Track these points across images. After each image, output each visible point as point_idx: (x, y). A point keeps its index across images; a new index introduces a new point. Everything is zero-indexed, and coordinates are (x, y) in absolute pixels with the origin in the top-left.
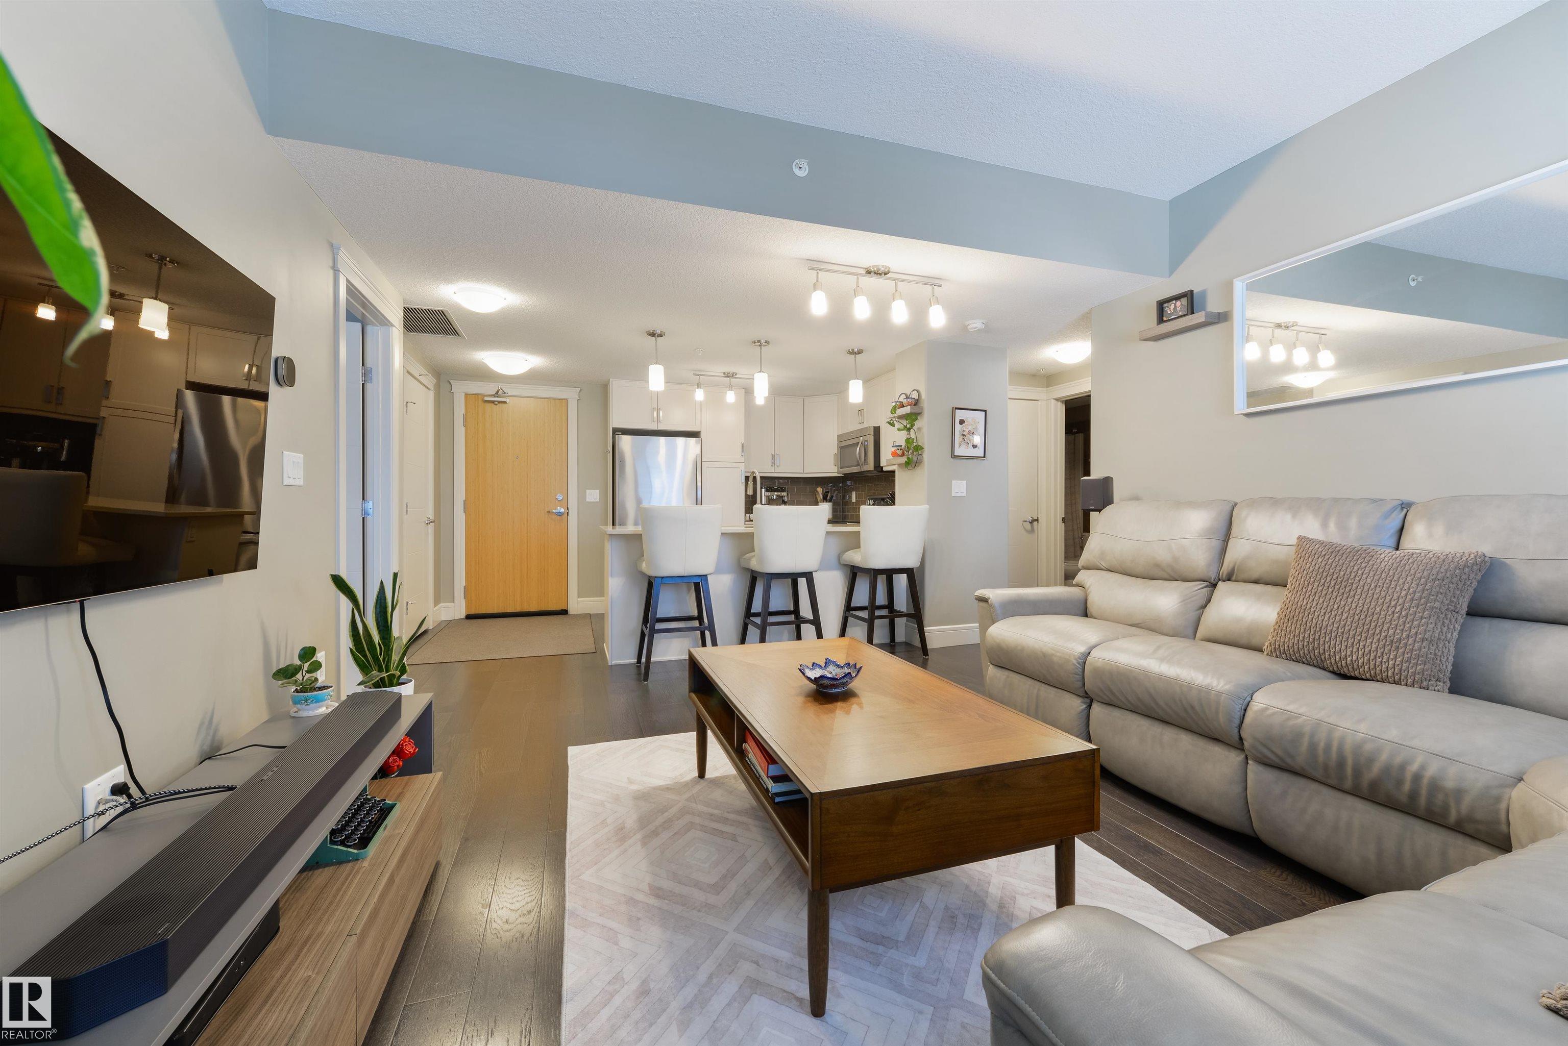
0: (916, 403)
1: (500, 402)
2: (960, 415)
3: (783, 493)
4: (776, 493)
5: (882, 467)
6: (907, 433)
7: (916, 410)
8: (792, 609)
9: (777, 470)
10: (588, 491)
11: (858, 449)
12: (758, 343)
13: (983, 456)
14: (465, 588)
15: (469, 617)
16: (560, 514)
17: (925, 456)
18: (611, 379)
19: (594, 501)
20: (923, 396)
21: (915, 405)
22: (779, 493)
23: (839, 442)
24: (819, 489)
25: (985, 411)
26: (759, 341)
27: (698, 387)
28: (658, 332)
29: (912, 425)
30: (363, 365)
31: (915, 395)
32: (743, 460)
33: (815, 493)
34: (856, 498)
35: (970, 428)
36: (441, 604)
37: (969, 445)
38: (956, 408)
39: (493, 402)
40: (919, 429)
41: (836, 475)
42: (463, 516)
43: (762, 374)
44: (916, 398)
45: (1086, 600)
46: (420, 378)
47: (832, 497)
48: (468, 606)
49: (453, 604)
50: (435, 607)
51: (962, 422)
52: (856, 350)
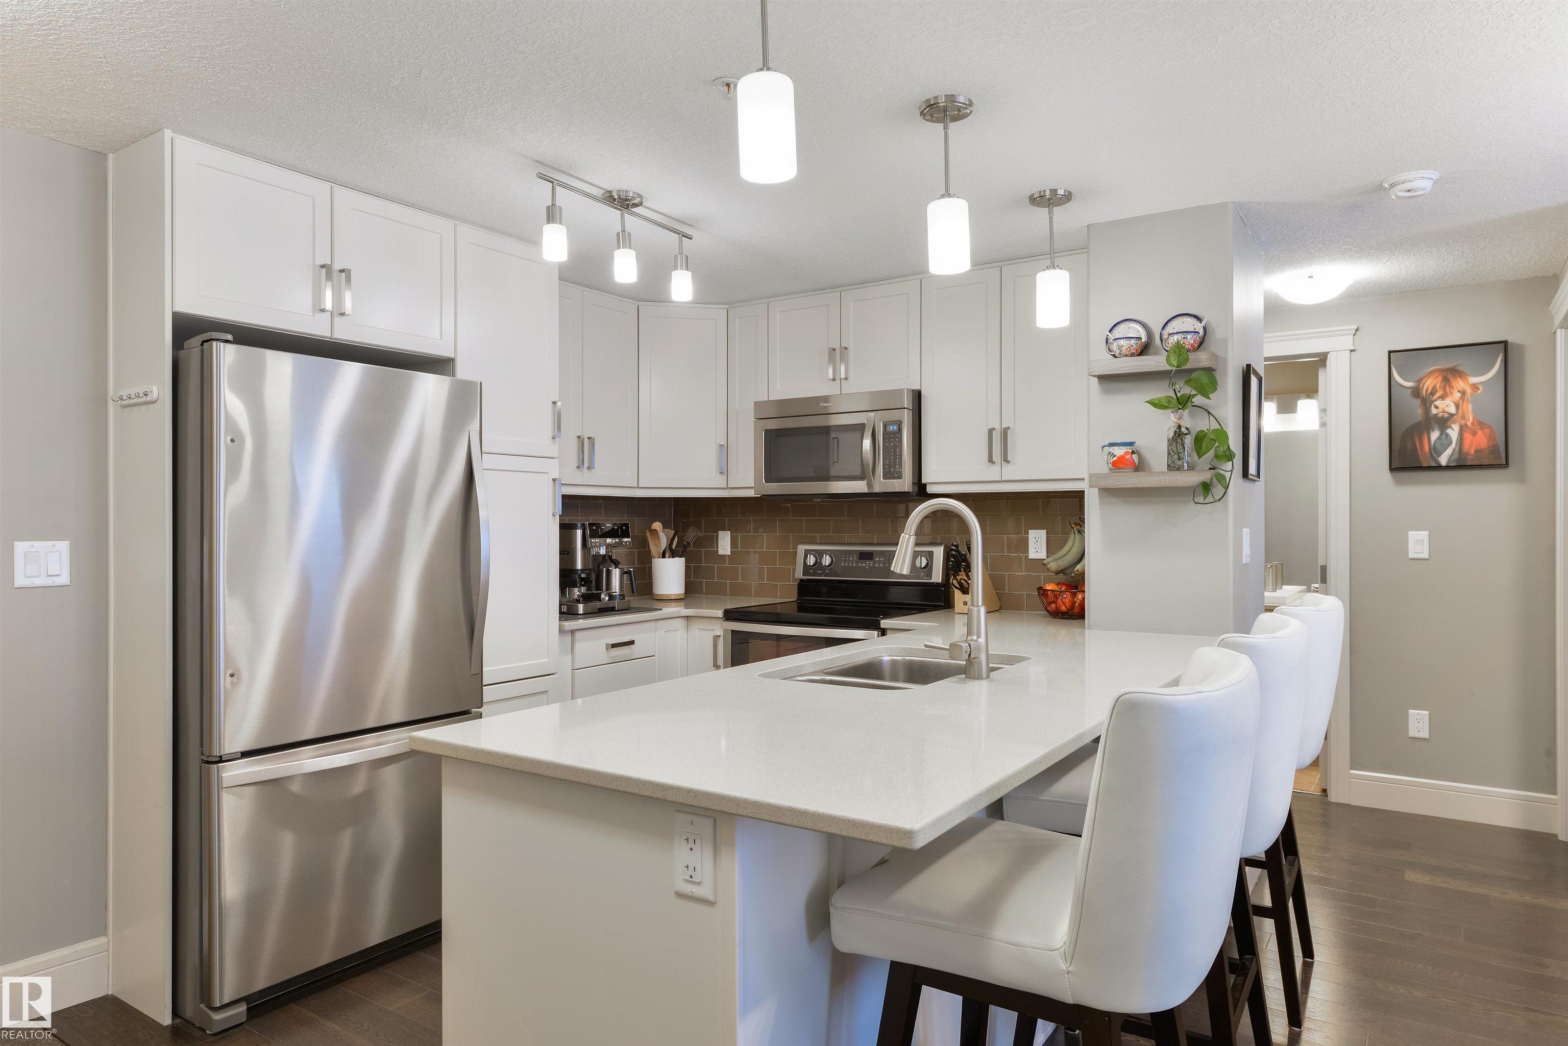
0: (1200, 345)
3: (624, 539)
5: (925, 485)
9: (588, 478)
24: (657, 526)
32: (555, 451)
44: (1201, 333)
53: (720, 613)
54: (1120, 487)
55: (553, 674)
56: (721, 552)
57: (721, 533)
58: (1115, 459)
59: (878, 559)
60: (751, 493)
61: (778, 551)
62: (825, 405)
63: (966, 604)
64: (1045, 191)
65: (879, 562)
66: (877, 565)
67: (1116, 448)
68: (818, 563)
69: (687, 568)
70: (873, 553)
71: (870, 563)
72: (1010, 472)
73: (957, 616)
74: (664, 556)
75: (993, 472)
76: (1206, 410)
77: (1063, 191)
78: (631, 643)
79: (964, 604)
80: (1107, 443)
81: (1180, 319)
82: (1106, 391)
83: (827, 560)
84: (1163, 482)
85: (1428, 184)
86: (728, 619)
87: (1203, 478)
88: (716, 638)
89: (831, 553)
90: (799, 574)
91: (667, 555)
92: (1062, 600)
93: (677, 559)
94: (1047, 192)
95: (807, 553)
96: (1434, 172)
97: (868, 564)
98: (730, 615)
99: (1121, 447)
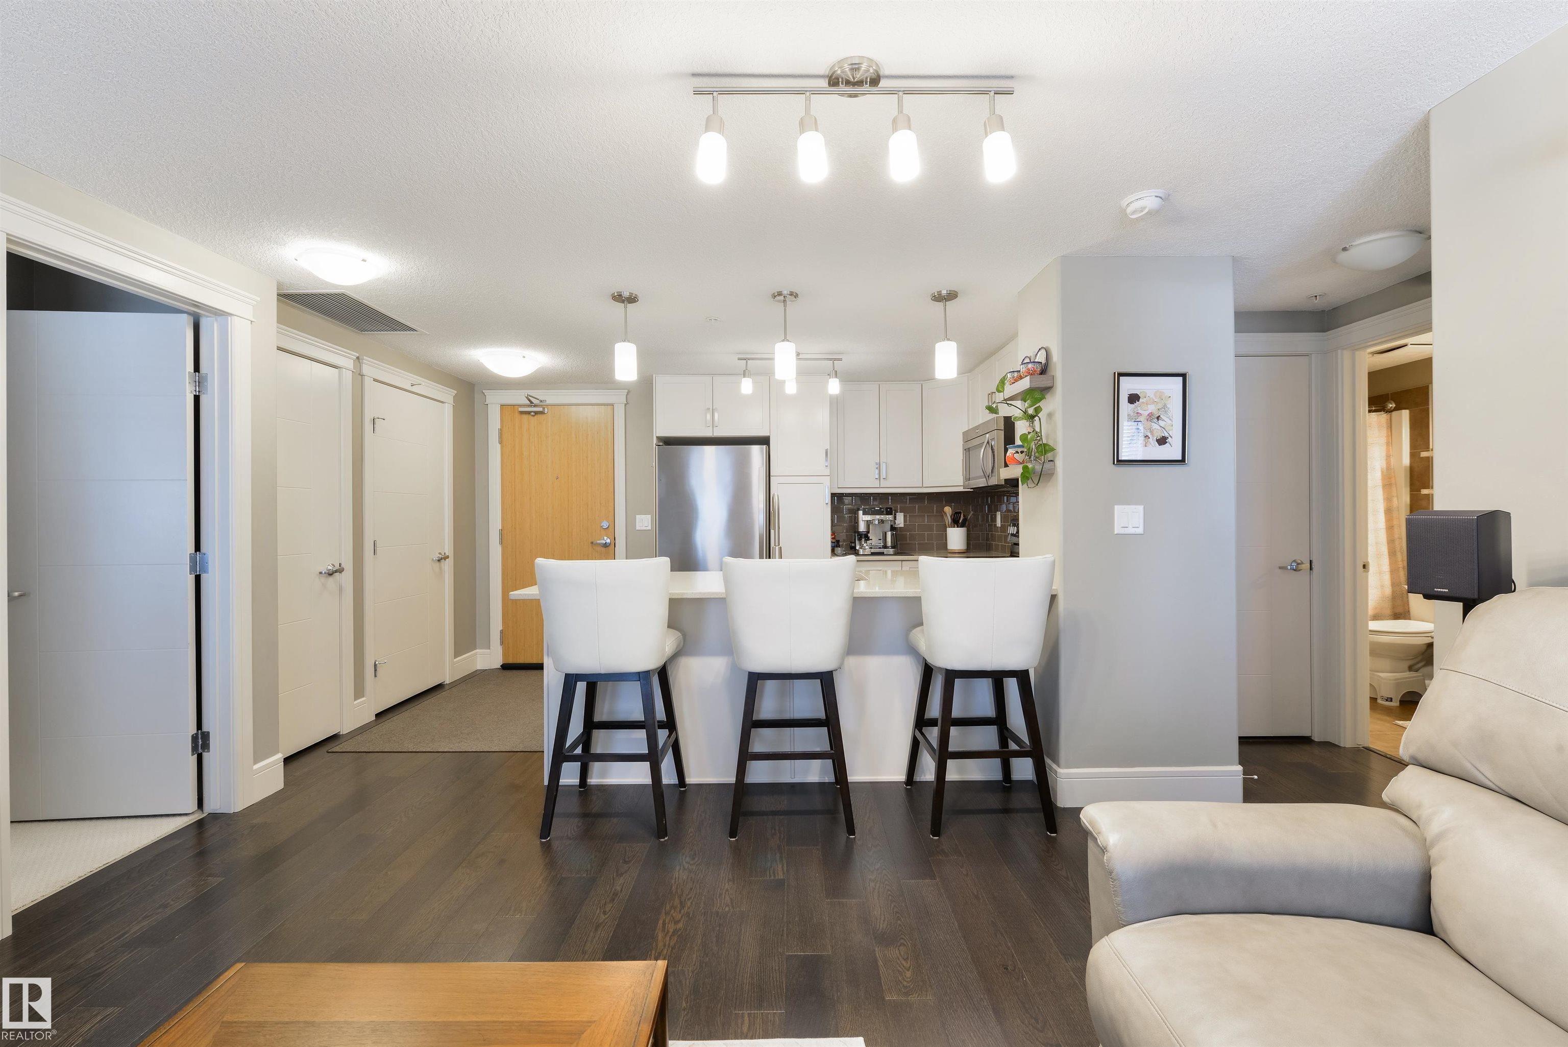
0: (1044, 370)
1: (536, 413)
2: (1128, 386)
3: (887, 516)
4: (878, 517)
6: (1028, 424)
7: (1042, 381)
8: (822, 715)
9: (883, 484)
10: (638, 517)
11: (983, 450)
12: (781, 297)
13: (1180, 458)
14: (502, 632)
15: (506, 667)
16: (606, 545)
17: (1059, 463)
18: (654, 376)
19: (645, 528)
20: (1055, 357)
21: (1041, 374)
22: (882, 516)
23: (966, 441)
24: (948, 510)
25: (1184, 376)
26: (780, 294)
27: (744, 376)
28: (626, 294)
29: (1038, 410)
30: (197, 368)
31: (1041, 358)
32: (827, 472)
33: (942, 514)
34: (1001, 522)
35: (1152, 408)
36: (477, 650)
37: (1150, 440)
38: (1121, 375)
39: (529, 413)
40: (1050, 415)
41: (961, 489)
42: (499, 549)
43: (786, 343)
44: (1043, 361)
45: (1427, 878)
46: (414, 389)
47: (965, 520)
48: (505, 655)
49: (489, 651)
50: (456, 657)
51: (1133, 399)
52: (944, 292)
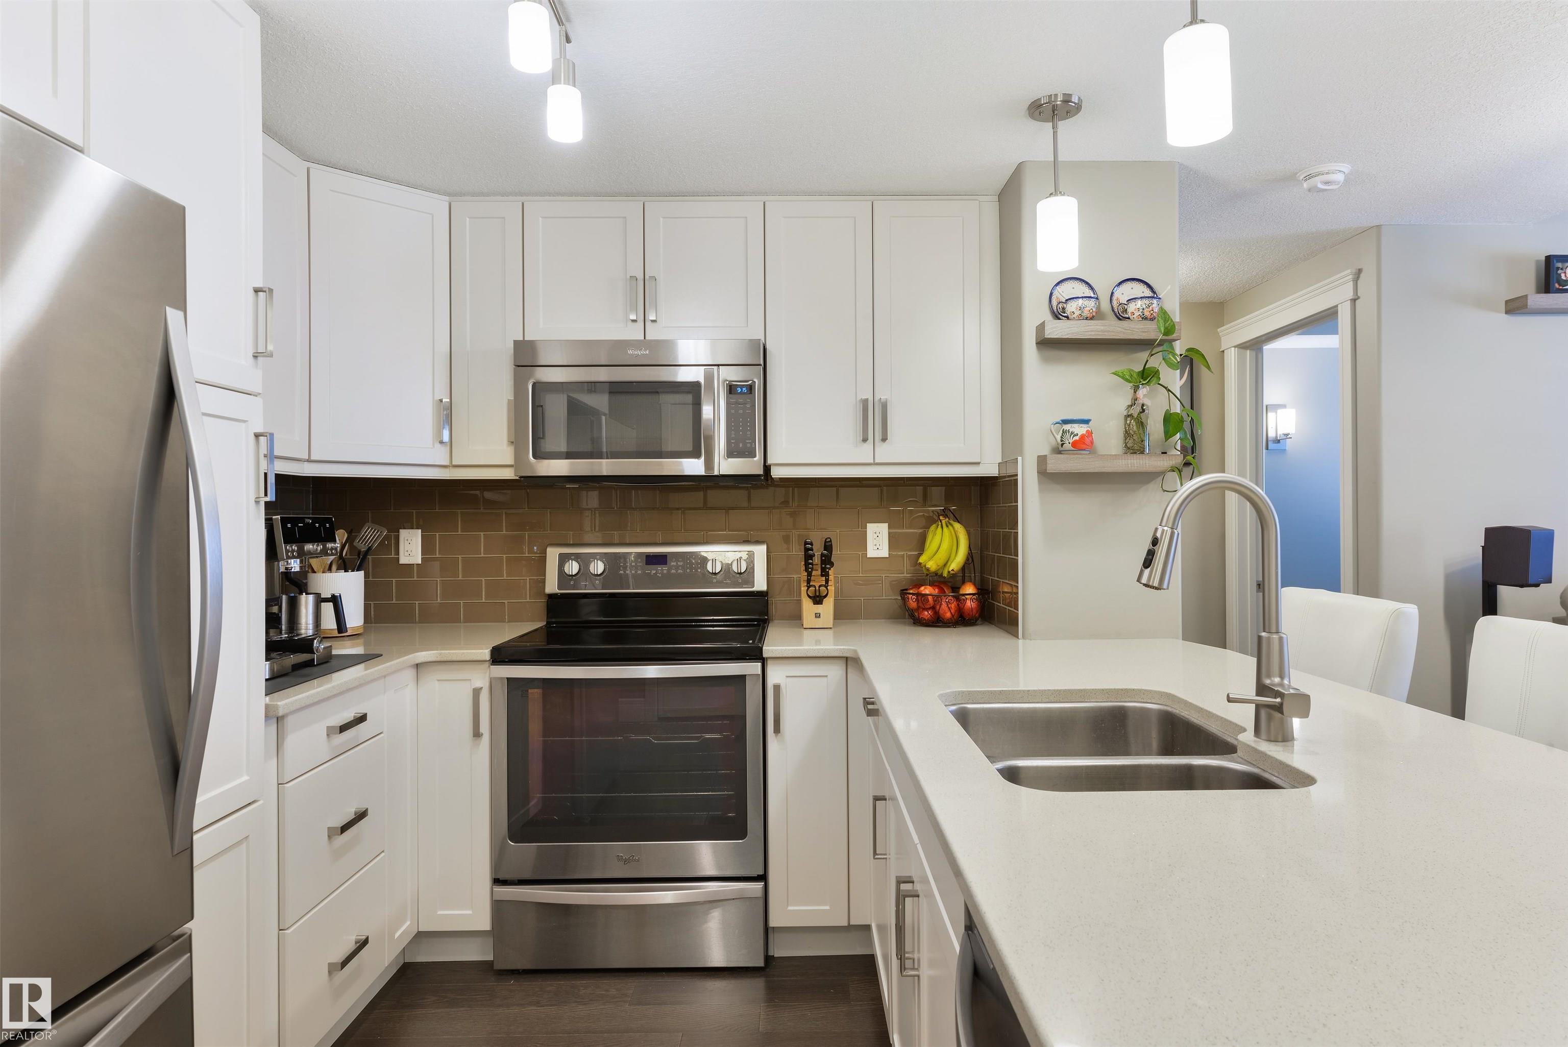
5: (770, 467)
53: (486, 654)
54: (1083, 471)
55: (254, 802)
56: (403, 560)
57: (404, 534)
58: (1077, 438)
59: (675, 564)
60: (508, 474)
61: (504, 556)
62: (636, 353)
63: (819, 617)
64: (1056, 95)
65: (677, 568)
66: (673, 571)
67: (1076, 425)
68: (584, 571)
69: (367, 584)
70: (666, 556)
71: (662, 570)
72: (885, 452)
73: (806, 632)
74: (330, 569)
75: (864, 453)
76: (1166, 388)
77: (1077, 98)
78: (362, 719)
79: (816, 617)
80: (1058, 420)
81: (1129, 285)
82: (1045, 360)
83: (598, 567)
84: (1131, 467)
85: (1340, 177)
86: (497, 662)
87: (1174, 462)
88: (477, 692)
89: (604, 557)
90: (552, 586)
91: (334, 567)
92: (948, 606)
93: (351, 574)
94: (1059, 97)
95: (563, 559)
96: (1347, 165)
97: (661, 569)
98: (500, 656)
99: (1081, 425)
